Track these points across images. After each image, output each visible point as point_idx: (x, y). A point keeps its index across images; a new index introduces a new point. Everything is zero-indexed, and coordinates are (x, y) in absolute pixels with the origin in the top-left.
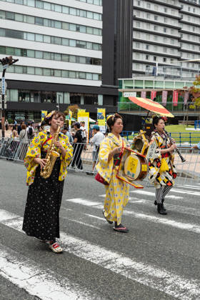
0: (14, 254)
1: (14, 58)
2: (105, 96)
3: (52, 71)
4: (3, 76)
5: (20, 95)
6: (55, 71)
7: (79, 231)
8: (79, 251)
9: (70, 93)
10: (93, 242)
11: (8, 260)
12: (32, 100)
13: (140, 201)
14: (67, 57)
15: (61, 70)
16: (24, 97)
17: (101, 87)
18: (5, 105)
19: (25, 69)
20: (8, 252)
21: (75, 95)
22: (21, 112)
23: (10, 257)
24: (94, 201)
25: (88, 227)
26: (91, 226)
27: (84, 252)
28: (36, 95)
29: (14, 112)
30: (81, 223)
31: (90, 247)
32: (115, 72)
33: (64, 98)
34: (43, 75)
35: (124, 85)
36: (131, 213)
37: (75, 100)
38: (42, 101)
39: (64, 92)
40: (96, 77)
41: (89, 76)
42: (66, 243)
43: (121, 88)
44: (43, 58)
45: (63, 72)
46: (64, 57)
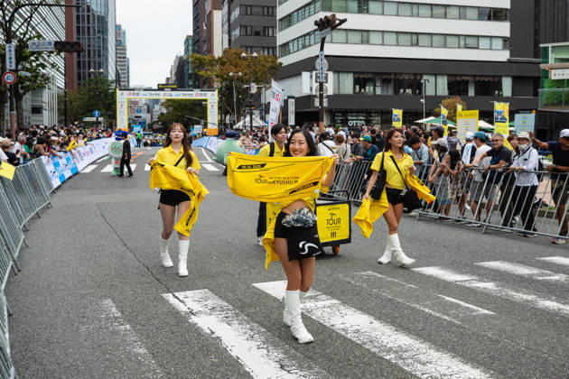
0: (294, 357)
1: (340, 16)
2: (516, 80)
3: (415, 37)
4: (322, 49)
5: (356, 81)
6: (420, 37)
7: (421, 326)
8: (410, 361)
9: (449, 75)
10: (442, 345)
11: (282, 367)
12: (379, 91)
13: (556, 277)
14: (442, 11)
15: (431, 34)
16: (363, 86)
17: (509, 61)
18: (325, 100)
19: (365, 36)
20: (286, 352)
21: (459, 79)
22: (358, 112)
23: (286, 362)
24: (461, 273)
25: (439, 318)
26: (445, 317)
27: (420, 362)
28: (385, 82)
29: (345, 113)
30: (427, 310)
31: (434, 354)
32: (537, 32)
33: (436, 86)
34: (398, 45)
35: (552, 57)
36: (530, 297)
37: (457, 88)
38: (396, 91)
39: (436, 75)
40: (498, 44)
41: (484, 43)
42: (390, 345)
43: (547, 62)
44: (397, 15)
45: (434, 37)
46: (437, 11)
